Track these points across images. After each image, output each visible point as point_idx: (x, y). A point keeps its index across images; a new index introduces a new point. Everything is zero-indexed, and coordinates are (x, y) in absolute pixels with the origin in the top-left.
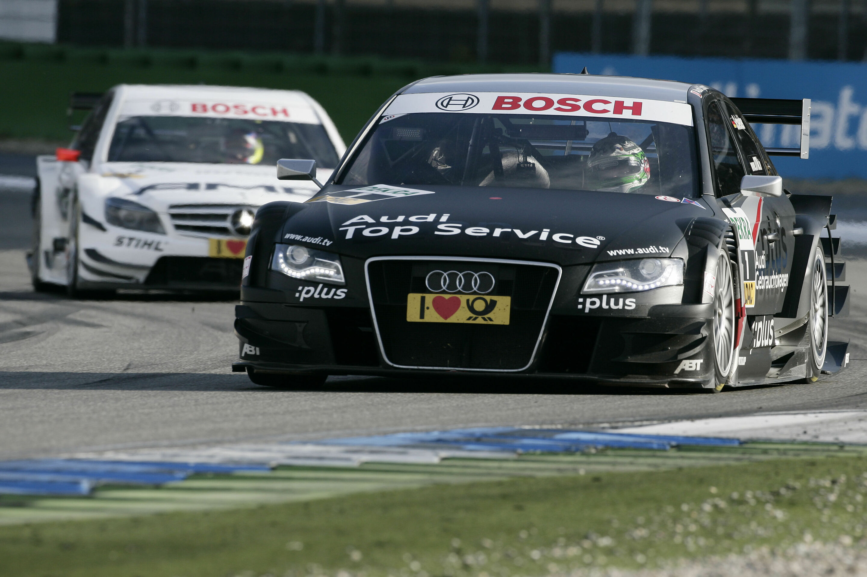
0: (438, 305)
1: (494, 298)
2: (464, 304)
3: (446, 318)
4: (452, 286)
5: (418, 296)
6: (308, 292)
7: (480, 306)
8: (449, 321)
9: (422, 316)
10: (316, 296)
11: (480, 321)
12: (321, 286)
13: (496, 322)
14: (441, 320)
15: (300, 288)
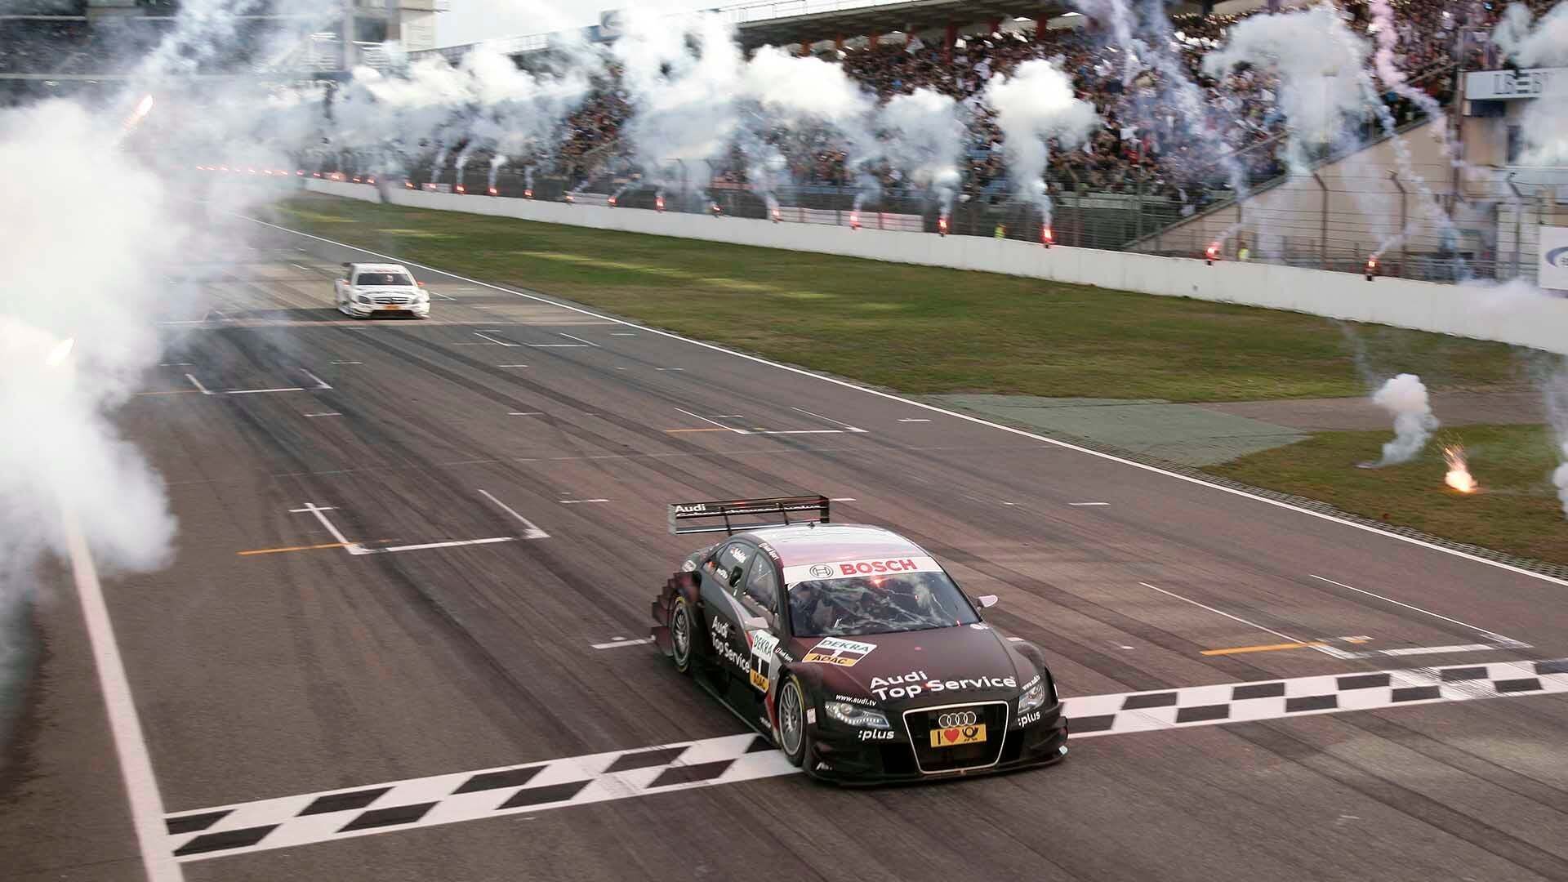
0: (948, 735)
1: (977, 726)
2: (961, 733)
3: (953, 742)
4: (954, 723)
5: (936, 731)
6: (868, 735)
7: (969, 732)
8: (954, 743)
9: (939, 743)
10: (874, 737)
11: (971, 741)
12: (875, 730)
13: (979, 740)
14: (950, 744)
15: (861, 732)
